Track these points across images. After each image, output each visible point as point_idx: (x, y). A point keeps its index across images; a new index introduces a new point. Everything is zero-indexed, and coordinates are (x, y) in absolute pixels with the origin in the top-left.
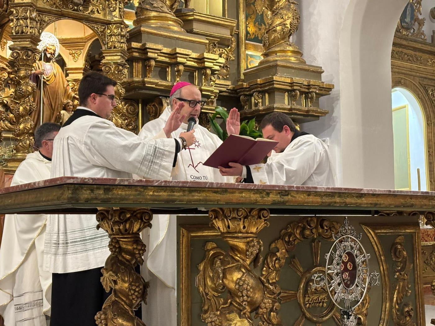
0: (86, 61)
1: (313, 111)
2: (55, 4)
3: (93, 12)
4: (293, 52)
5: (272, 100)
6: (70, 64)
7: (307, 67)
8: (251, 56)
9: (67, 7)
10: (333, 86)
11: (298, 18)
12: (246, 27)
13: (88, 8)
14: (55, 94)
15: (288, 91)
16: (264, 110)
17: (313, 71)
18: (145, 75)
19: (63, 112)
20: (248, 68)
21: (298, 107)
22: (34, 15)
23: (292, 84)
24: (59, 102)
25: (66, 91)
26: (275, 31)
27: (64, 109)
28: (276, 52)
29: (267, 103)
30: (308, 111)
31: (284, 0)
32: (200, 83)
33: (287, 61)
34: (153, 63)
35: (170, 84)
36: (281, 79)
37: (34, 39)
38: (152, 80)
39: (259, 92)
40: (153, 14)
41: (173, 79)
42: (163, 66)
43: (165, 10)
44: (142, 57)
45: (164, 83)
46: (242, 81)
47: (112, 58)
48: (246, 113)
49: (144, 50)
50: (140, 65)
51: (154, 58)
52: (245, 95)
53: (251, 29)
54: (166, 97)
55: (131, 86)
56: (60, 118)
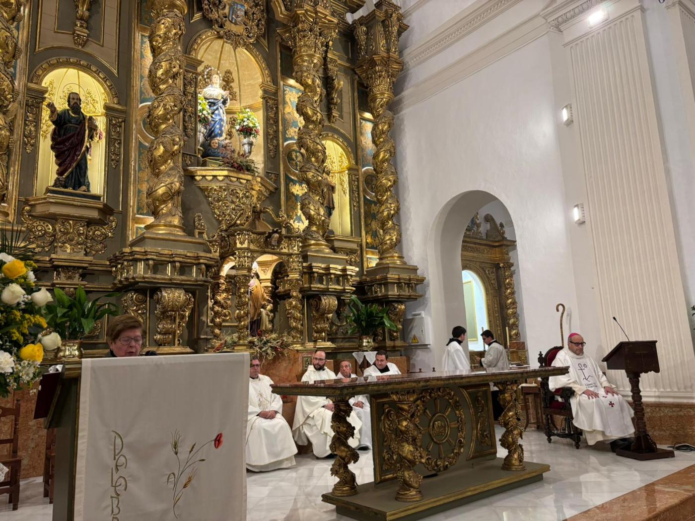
0: (272, 274)
1: (414, 295)
2: (260, 246)
3: (282, 249)
4: (398, 257)
5: (387, 290)
7: (408, 267)
10: (425, 278)
11: (400, 235)
14: (257, 298)
15: (396, 283)
17: (412, 269)
18: (310, 283)
19: (262, 310)
21: (404, 293)
23: (399, 279)
24: (259, 304)
25: (263, 296)
26: (386, 244)
27: (262, 308)
28: (387, 257)
29: (383, 291)
30: (410, 296)
31: (390, 222)
32: (344, 284)
33: (395, 263)
34: (316, 275)
35: (326, 287)
36: (392, 276)
37: (250, 269)
38: (316, 286)
39: (378, 284)
40: (313, 242)
41: (328, 284)
42: (321, 276)
43: (320, 238)
44: (309, 272)
45: (322, 286)
46: (365, 275)
47: (294, 276)
48: (369, 298)
49: (310, 267)
50: (307, 276)
51: (317, 272)
52: (368, 286)
53: (369, 240)
54: (323, 295)
55: (301, 291)
56: (260, 314)
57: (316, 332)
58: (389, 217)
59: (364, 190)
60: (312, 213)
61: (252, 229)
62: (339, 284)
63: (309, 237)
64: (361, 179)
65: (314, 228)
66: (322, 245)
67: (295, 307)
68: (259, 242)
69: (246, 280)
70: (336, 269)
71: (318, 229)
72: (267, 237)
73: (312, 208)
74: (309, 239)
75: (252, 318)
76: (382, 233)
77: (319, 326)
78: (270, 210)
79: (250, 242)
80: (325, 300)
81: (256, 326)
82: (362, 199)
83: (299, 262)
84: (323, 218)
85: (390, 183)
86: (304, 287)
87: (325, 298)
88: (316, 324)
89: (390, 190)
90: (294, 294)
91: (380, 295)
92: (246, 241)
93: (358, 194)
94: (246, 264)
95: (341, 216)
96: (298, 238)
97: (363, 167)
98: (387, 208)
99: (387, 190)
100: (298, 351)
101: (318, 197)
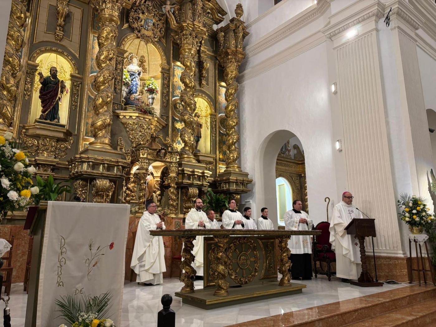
0: (161, 173)
1: (245, 190)
2: (154, 157)
4: (238, 167)
5: (229, 186)
6: (155, 175)
7: (242, 173)
8: (221, 168)
10: (253, 180)
11: (239, 154)
12: (219, 156)
14: (151, 187)
15: (235, 182)
17: (245, 175)
18: (183, 179)
19: (153, 194)
20: (219, 173)
21: (239, 188)
23: (237, 180)
24: (152, 190)
25: (155, 186)
26: (230, 159)
27: (154, 192)
28: (231, 167)
29: (227, 187)
30: (243, 190)
31: (234, 147)
32: (203, 181)
33: (235, 171)
34: (186, 175)
35: (192, 182)
36: (233, 178)
37: (147, 170)
38: (186, 181)
39: (224, 182)
40: (186, 156)
41: (193, 180)
42: (189, 176)
43: (190, 154)
44: (182, 173)
45: (190, 182)
46: (217, 177)
47: (173, 175)
48: (219, 190)
49: (183, 170)
50: (181, 175)
51: (187, 174)
52: (219, 183)
53: (221, 157)
54: (190, 187)
55: (177, 184)
56: (152, 196)
57: (185, 209)
58: (233, 144)
59: (219, 127)
60: (186, 139)
61: (150, 147)
62: (200, 181)
63: (184, 153)
64: (218, 121)
65: (187, 148)
66: (191, 158)
67: (172, 193)
68: (153, 155)
69: (145, 176)
70: (198, 172)
71: (189, 149)
72: (158, 152)
73: (187, 136)
74: (184, 154)
75: (148, 198)
76: (228, 153)
77: (187, 205)
78: (161, 137)
79: (149, 154)
82: (218, 132)
83: (176, 167)
84: (192, 142)
85: (234, 124)
86: (179, 182)
88: (186, 204)
90: (173, 185)
91: (225, 189)
92: (146, 154)
93: (216, 129)
94: (145, 167)
95: (205, 142)
96: (176, 153)
97: (219, 114)
98: (232, 138)
99: (233, 127)
100: (172, 218)
101: (190, 131)
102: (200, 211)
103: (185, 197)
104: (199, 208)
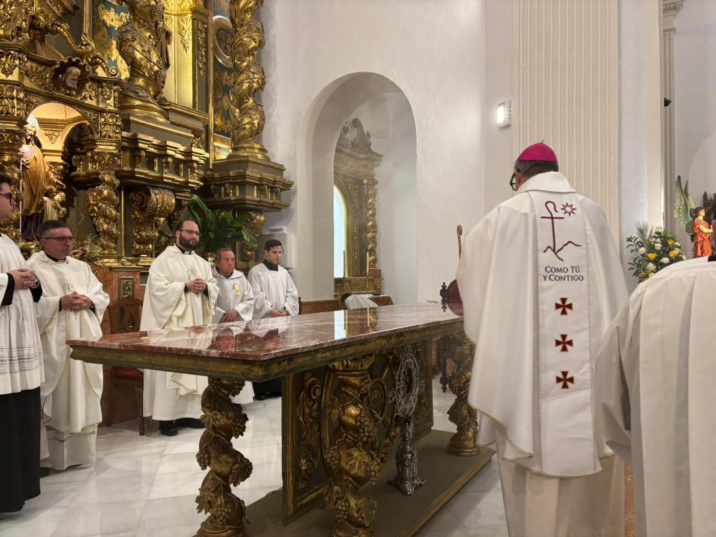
0: (65, 144)
1: (278, 204)
2: (43, 85)
3: (85, 98)
4: (260, 149)
5: (243, 192)
6: (46, 145)
7: (272, 165)
8: (219, 148)
9: (58, 90)
10: (293, 182)
11: (263, 119)
12: (214, 121)
13: (81, 93)
14: (36, 178)
15: (256, 185)
16: (235, 201)
17: (277, 169)
18: (133, 165)
19: (45, 198)
20: (215, 160)
21: (266, 200)
22: (22, 95)
23: (261, 179)
24: (40, 188)
25: (47, 176)
26: (245, 128)
27: (46, 195)
28: (245, 148)
29: (238, 194)
30: (273, 204)
31: (251, 101)
32: (186, 175)
33: (256, 158)
34: (143, 154)
35: (158, 175)
36: (252, 173)
37: (22, 122)
38: (141, 171)
39: (231, 183)
40: (138, 103)
41: (161, 170)
42: (151, 157)
43: (150, 99)
44: (131, 147)
45: (152, 174)
46: (211, 170)
47: (106, 147)
48: (216, 201)
49: (134, 140)
50: (128, 154)
51: (145, 150)
52: (216, 185)
53: (218, 122)
54: (153, 187)
55: (118, 175)
56: (42, 205)
57: (139, 243)
58: (250, 92)
59: (215, 48)
60: (138, 55)
61: (28, 51)
62: (178, 174)
63: (132, 94)
64: (211, 31)
65: (141, 82)
66: (153, 109)
67: (106, 199)
68: (43, 79)
69: (14, 139)
70: (176, 149)
71: (147, 84)
72: (58, 72)
73: (139, 48)
74: (132, 97)
75: (27, 211)
76: (237, 114)
77: (144, 234)
78: (64, 28)
79: (25, 73)
80: (156, 195)
81: (33, 223)
82: (211, 61)
83: (118, 126)
84: (156, 68)
85: (253, 44)
86: (122, 171)
87: (157, 192)
88: (140, 230)
89: (253, 55)
90: (107, 178)
91: (233, 198)
92: (16, 71)
93: (206, 52)
94: (16, 112)
95: (178, 81)
96: (115, 84)
97: (215, 14)
98: (248, 78)
99: (250, 53)
100: (111, 269)
101: (148, 34)
102: (190, 254)
103: (136, 213)
104: (186, 247)
